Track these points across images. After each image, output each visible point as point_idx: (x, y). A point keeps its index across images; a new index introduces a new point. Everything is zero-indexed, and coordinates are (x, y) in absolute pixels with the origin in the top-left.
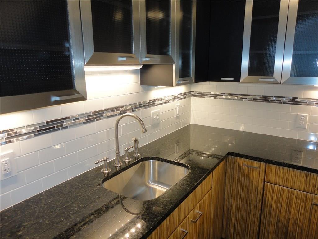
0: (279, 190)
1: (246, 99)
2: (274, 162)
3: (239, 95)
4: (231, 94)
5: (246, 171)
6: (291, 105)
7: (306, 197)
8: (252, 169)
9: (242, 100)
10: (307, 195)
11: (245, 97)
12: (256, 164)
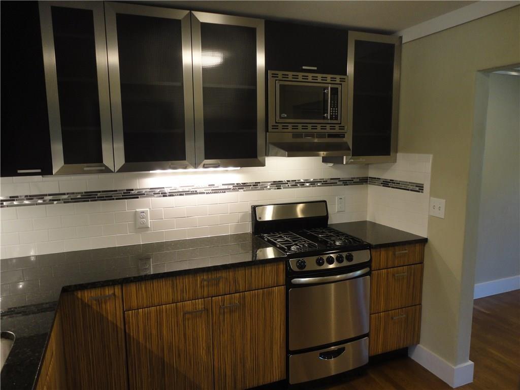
0: (145, 314)
1: (60, 200)
2: (132, 278)
3: (46, 195)
4: (30, 196)
5: (95, 307)
6: (126, 200)
7: (177, 308)
8: (103, 301)
9: (53, 203)
10: (176, 306)
11: (56, 198)
12: (108, 291)
